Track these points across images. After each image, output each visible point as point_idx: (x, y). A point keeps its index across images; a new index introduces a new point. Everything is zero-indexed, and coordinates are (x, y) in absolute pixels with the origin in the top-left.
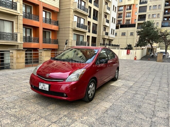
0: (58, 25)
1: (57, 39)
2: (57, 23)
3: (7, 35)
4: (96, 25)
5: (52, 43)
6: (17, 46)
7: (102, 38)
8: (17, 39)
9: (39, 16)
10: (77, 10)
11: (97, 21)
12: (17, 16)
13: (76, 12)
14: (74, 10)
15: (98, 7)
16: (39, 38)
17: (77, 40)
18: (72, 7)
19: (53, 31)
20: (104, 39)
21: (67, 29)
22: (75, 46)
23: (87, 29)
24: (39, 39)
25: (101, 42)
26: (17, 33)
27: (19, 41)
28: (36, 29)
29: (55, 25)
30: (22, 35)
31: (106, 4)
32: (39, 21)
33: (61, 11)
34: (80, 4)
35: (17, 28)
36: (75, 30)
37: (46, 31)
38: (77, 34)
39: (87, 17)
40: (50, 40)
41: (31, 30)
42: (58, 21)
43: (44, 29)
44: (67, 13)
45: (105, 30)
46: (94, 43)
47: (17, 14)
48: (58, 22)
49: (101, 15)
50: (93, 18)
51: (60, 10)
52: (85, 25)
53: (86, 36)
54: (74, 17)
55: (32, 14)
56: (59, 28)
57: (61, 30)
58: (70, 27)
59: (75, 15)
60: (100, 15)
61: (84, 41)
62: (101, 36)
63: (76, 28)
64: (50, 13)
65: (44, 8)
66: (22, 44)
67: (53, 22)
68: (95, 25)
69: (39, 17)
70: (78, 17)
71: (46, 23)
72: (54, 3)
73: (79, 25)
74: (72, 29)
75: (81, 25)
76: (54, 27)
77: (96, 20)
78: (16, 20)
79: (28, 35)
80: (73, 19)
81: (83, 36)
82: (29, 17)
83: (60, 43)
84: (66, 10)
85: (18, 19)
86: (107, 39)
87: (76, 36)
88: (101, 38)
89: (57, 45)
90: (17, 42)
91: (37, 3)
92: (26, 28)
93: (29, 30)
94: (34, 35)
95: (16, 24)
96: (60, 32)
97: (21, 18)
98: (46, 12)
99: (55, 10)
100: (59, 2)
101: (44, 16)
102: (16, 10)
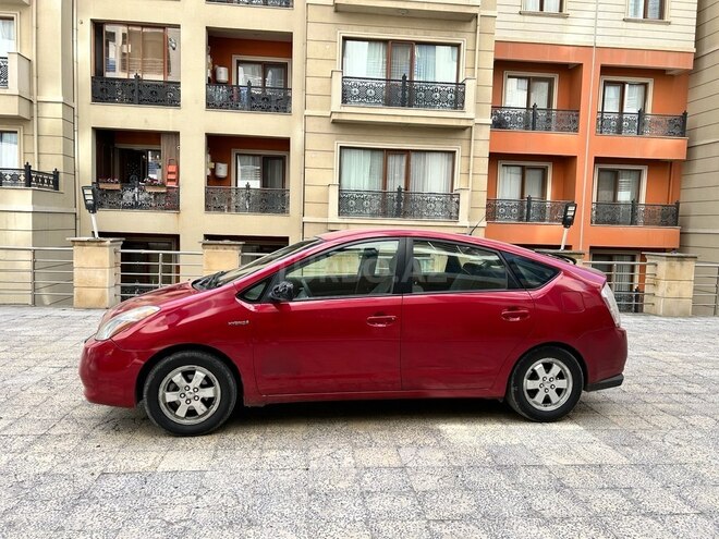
0: (683, 134)
1: (678, 204)
2: (680, 126)
3: (425, 199)
5: (646, 224)
8: (458, 213)
9: (578, 111)
12: (468, 130)
19: (658, 165)
26: (460, 192)
27: (463, 220)
28: (564, 164)
29: (671, 134)
30: (484, 197)
32: (576, 130)
35: (465, 171)
37: (611, 169)
40: (632, 209)
41: (544, 171)
42: (685, 114)
43: (598, 160)
47: (463, 123)
48: (685, 121)
51: (697, 58)
55: (554, 107)
56: (688, 148)
57: (700, 153)
64: (646, 85)
65: (606, 70)
67: (657, 123)
69: (578, 116)
71: (619, 132)
72: (672, 36)
78: (465, 143)
79: (533, 192)
82: (534, 123)
83: (693, 220)
85: (470, 140)
89: (676, 230)
90: (458, 224)
91: (572, 60)
92: (524, 169)
93: (539, 173)
94: (556, 194)
95: (465, 160)
96: (699, 166)
97: (486, 133)
98: (622, 85)
99: (670, 66)
100: (694, 22)
101: (612, 106)
102: (462, 108)
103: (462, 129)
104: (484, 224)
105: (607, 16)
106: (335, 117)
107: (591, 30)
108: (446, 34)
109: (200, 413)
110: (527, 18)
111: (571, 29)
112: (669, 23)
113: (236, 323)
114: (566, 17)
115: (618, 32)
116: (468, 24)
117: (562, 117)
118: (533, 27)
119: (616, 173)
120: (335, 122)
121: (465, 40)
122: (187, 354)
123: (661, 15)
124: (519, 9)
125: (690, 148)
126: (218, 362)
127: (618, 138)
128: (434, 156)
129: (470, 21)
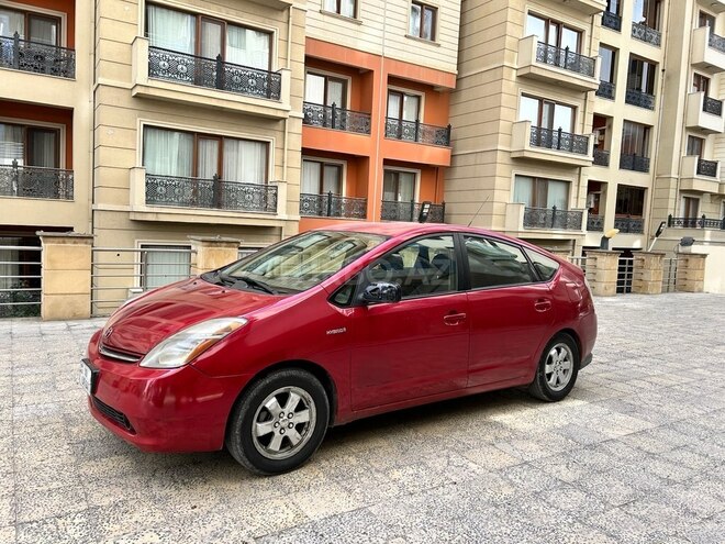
0: (448, 144)
1: (444, 204)
2: (445, 137)
3: (243, 189)
4: (647, 128)
6: (277, 232)
7: (681, 191)
8: (276, 205)
9: (370, 114)
10: (534, 71)
11: (652, 109)
12: (281, 122)
13: (528, 78)
14: (521, 73)
15: (658, 45)
16: (366, 200)
17: (534, 203)
18: (512, 61)
19: (428, 170)
20: (692, 198)
21: (488, 158)
22: (521, 228)
23: (585, 153)
24: (366, 204)
25: (671, 212)
26: (277, 184)
27: (282, 213)
28: (358, 163)
29: (437, 143)
30: (297, 191)
31: (702, 25)
32: (368, 132)
33: (465, 84)
34: (552, 41)
35: (280, 164)
36: (521, 161)
37: (396, 170)
38: (534, 178)
39: (592, 95)
40: (412, 208)
41: (340, 168)
42: (449, 127)
43: (387, 162)
44: (489, 89)
45: (700, 153)
46: (633, 218)
47: (280, 114)
48: (449, 132)
49: (672, 78)
50: (627, 97)
51: (459, 80)
52: (578, 132)
53: (584, 184)
54: (518, 103)
55: (348, 108)
56: (452, 156)
57: (460, 161)
58: (499, 148)
59: (523, 95)
60: (668, 78)
61: (572, 206)
62: (673, 182)
63: (527, 147)
64: (419, 97)
65: (392, 80)
66: (297, 224)
67: (430, 132)
68: (639, 132)
69: (370, 119)
70: (541, 101)
71: (399, 137)
72: (440, 57)
73: (543, 137)
74: (507, 154)
75: (556, 135)
76: (432, 154)
77: (646, 107)
78: (279, 134)
79: (330, 188)
80: (516, 109)
81: (568, 183)
82: (333, 121)
83: (454, 219)
84: (487, 77)
85: (284, 132)
86: (712, 195)
87: (526, 187)
88: (673, 193)
90: (277, 217)
91: (365, 66)
92: (322, 165)
93: (335, 169)
94: (350, 191)
95: (279, 152)
96: (459, 172)
97: (298, 126)
98: (402, 95)
99: (439, 83)
100: (456, 48)
101: (394, 113)
102: (278, 98)
103: (277, 120)
104: (298, 217)
105: (393, 30)
106: (138, 90)
107: (380, 41)
108: (258, 18)
109: (295, 442)
110: (326, 18)
111: (364, 36)
112: (439, 45)
113: (335, 331)
114: (360, 24)
115: (399, 46)
116: (280, 13)
117: (357, 119)
118: (332, 28)
119: (397, 174)
120: (138, 97)
121: (277, 28)
122: (284, 374)
123: (433, 38)
124: (319, 8)
125: (453, 156)
126: (315, 379)
127: (399, 143)
128: (248, 145)
129: (282, 11)
